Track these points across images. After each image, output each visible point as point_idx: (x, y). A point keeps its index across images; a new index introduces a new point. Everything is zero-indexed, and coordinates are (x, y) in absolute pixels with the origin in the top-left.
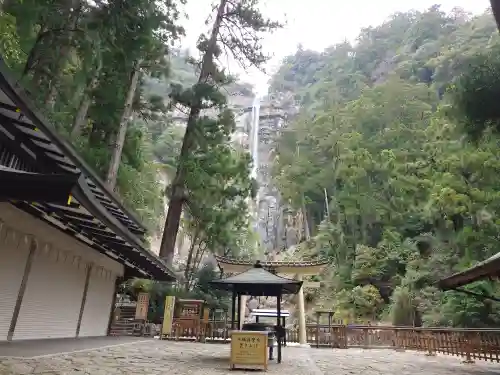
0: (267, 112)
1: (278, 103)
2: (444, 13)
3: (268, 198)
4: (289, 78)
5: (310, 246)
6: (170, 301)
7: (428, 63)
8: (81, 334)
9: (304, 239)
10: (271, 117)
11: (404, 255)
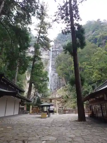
0: (54, 50)
1: (57, 47)
2: (101, 21)
3: (55, 74)
4: (60, 40)
5: (66, 87)
6: (31, 107)
7: (96, 37)
8: (15, 114)
9: (65, 85)
10: (55, 51)
11: (88, 89)
